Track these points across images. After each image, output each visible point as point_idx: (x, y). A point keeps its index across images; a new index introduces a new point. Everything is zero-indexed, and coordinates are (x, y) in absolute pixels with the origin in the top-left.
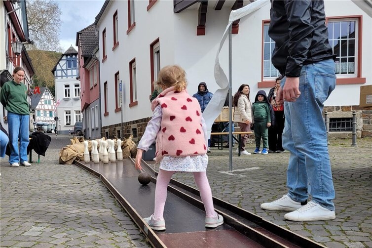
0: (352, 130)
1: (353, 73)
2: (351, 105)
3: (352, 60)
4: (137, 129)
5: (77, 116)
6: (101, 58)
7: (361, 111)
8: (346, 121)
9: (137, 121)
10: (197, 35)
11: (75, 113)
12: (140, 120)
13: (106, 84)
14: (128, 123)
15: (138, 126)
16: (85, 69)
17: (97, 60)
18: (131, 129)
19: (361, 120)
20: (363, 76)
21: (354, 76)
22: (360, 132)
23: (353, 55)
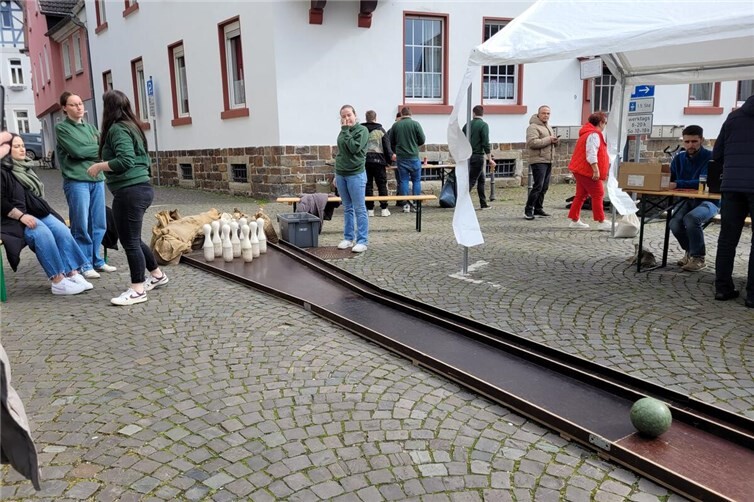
0: (511, 175)
1: (512, 98)
2: (511, 142)
3: (511, 80)
4: (193, 165)
5: (20, 122)
6: (92, 25)
7: (521, 151)
8: (504, 164)
9: (191, 153)
10: (311, 23)
11: (14, 115)
12: (199, 151)
13: (106, 75)
14: (171, 153)
15: (195, 160)
16: (51, 39)
17: (82, 28)
18: (178, 165)
19: (521, 162)
20: (524, 104)
21: (513, 102)
22: (519, 178)
23: (512, 73)
